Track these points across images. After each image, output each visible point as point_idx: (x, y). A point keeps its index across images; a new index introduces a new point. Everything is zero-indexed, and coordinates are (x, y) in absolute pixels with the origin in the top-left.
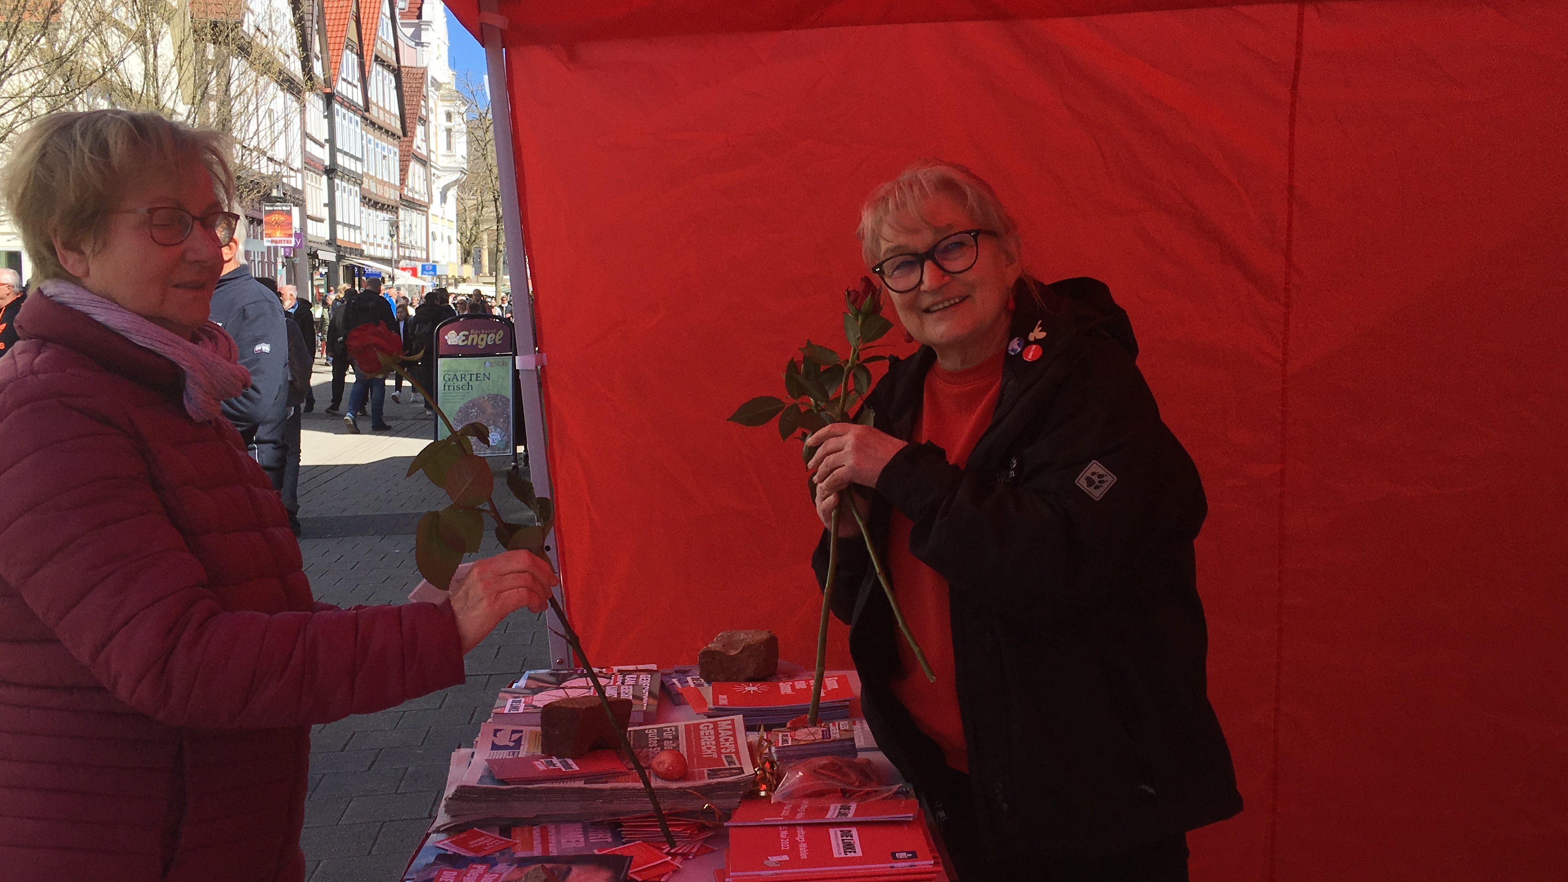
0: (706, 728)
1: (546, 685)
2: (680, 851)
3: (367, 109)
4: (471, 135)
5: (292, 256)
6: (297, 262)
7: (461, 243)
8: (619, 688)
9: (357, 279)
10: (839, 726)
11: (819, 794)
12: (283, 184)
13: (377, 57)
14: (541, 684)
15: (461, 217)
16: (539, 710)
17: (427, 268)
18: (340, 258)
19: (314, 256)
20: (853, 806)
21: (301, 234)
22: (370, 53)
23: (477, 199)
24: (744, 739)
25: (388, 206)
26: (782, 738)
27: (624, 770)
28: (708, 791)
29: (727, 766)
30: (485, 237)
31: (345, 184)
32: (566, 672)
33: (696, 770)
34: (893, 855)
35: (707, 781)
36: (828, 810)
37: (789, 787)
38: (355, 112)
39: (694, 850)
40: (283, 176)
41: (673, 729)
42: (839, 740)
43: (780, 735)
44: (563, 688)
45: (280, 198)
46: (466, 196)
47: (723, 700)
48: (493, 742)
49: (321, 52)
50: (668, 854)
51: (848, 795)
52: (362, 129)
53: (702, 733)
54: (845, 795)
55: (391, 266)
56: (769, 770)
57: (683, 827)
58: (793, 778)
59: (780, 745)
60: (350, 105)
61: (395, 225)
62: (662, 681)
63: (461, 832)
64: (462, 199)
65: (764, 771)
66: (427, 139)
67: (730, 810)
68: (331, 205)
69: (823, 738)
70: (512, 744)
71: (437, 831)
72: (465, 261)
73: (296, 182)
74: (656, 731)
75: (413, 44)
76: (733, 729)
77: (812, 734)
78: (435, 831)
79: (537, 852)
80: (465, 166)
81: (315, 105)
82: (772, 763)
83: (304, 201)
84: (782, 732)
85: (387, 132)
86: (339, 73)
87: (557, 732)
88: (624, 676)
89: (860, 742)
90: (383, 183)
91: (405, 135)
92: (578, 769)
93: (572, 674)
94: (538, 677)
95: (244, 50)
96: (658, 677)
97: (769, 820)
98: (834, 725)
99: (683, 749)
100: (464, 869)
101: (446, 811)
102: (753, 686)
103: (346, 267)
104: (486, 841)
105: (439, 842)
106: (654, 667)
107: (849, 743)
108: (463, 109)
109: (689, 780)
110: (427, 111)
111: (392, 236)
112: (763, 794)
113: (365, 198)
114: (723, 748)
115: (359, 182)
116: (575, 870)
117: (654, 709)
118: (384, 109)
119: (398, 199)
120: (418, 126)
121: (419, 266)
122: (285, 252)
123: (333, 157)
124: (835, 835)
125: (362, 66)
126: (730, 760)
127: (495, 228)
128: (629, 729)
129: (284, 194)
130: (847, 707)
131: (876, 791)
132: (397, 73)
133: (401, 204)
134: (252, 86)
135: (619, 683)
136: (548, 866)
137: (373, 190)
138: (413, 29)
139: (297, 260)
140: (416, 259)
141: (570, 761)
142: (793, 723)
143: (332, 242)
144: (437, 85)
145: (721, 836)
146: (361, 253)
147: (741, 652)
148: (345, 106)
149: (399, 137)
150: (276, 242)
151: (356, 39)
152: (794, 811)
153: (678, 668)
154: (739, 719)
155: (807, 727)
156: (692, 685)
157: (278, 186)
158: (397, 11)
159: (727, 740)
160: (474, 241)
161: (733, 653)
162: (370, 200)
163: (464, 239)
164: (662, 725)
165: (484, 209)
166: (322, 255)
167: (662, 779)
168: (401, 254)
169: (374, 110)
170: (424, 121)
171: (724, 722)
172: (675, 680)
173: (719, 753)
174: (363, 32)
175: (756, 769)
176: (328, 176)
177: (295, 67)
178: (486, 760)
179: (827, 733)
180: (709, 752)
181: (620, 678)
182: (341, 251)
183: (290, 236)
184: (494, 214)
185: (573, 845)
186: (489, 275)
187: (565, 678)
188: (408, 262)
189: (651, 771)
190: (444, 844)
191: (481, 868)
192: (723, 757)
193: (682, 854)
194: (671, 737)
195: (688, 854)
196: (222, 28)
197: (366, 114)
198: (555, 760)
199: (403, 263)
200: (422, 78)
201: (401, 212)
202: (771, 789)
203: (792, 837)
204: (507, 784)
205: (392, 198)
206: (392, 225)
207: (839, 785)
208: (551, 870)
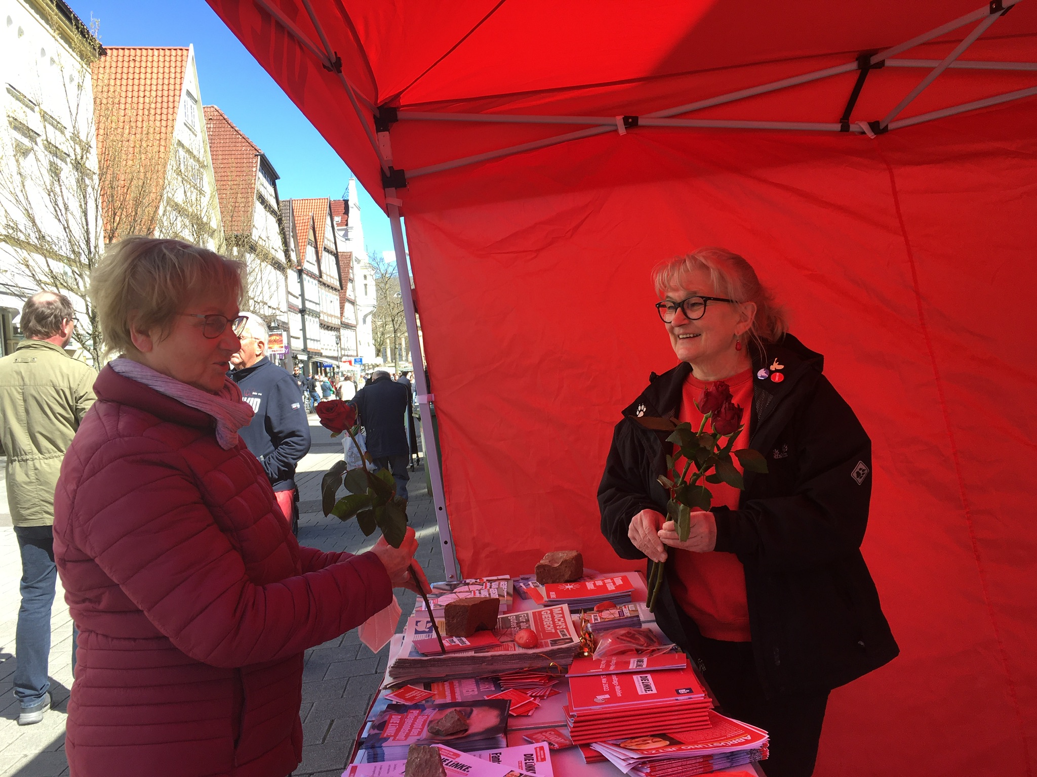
0: (546, 613)
1: (445, 592)
2: (538, 695)
3: (321, 277)
4: (378, 287)
5: (284, 358)
6: (286, 362)
7: (375, 345)
8: (488, 590)
9: (319, 369)
10: (628, 608)
11: (623, 653)
12: (277, 320)
13: (325, 248)
14: (442, 591)
15: (374, 331)
16: (444, 607)
17: (357, 360)
18: (309, 358)
19: (295, 358)
20: (645, 660)
21: (288, 347)
22: (321, 246)
23: (383, 321)
24: (570, 618)
25: (335, 328)
26: (594, 617)
27: (498, 643)
28: (552, 654)
29: (562, 637)
30: (388, 341)
31: (310, 317)
32: (455, 583)
33: (543, 641)
34: (677, 691)
35: (551, 648)
36: (629, 663)
37: (603, 649)
38: (314, 279)
39: (547, 693)
40: (276, 315)
41: (525, 615)
42: (630, 617)
43: (592, 616)
44: (455, 593)
45: (276, 327)
46: (377, 320)
47: (553, 595)
48: (416, 629)
49: (295, 247)
50: (531, 696)
51: (640, 652)
52: (319, 287)
53: (543, 617)
54: (639, 652)
55: (338, 361)
56: (589, 639)
57: (540, 678)
58: (605, 643)
59: (593, 622)
60: (312, 275)
61: (339, 338)
62: (514, 585)
63: (400, 688)
64: (374, 321)
65: (585, 639)
66: (354, 290)
67: (567, 665)
68: (304, 329)
69: (620, 616)
70: (427, 630)
71: (385, 688)
72: (378, 355)
73: (283, 318)
74: (515, 617)
75: (344, 240)
76: (563, 613)
77: (613, 614)
78: (384, 688)
79: (448, 700)
80: (376, 304)
81: (292, 275)
82: (590, 634)
83: (289, 328)
84: (593, 613)
85: (332, 288)
86: (305, 258)
87: (455, 621)
88: (491, 583)
89: (642, 618)
90: (331, 316)
91: (342, 289)
92: (469, 644)
93: (458, 584)
94: (439, 587)
95: (253, 249)
96: (511, 583)
97: (593, 671)
98: (625, 608)
99: (533, 628)
100: (405, 714)
101: (390, 675)
102: (570, 585)
103: (313, 363)
104: (416, 694)
105: (386, 696)
106: (508, 577)
107: (636, 619)
108: (373, 272)
109: (539, 648)
110: (353, 275)
111: (337, 344)
112: (586, 654)
113: (321, 324)
114: (558, 626)
115: (318, 316)
116: (476, 711)
117: (511, 602)
118: (330, 276)
119: (340, 324)
120: (348, 284)
121: (353, 359)
122: (280, 357)
123: (303, 303)
124: (637, 679)
125: (317, 253)
126: (563, 633)
127: (393, 336)
128: (499, 617)
129: (278, 325)
130: (629, 595)
131: (658, 649)
132: (336, 255)
133: (342, 327)
134: (258, 267)
135: (488, 588)
136: (458, 709)
137: (326, 320)
138: (344, 232)
139: (286, 361)
140: (351, 356)
141: (464, 639)
142: (598, 607)
143: (305, 350)
144: (358, 261)
145: (564, 683)
146: (321, 355)
147: (561, 565)
148: (309, 276)
149: (339, 290)
150: (275, 351)
151: (313, 240)
152: (608, 665)
153: (521, 576)
154: (565, 607)
155: (608, 610)
156: (533, 587)
157: (274, 321)
158: (335, 223)
159: (559, 620)
160: (382, 344)
161: (556, 565)
162: (325, 325)
163: (376, 343)
164: (518, 613)
165: (387, 326)
166: (300, 357)
167: (522, 648)
168: (343, 353)
169: (324, 277)
170: (352, 281)
171: (556, 609)
172: (522, 584)
173: (556, 629)
174: (317, 235)
175: (580, 638)
176: (301, 314)
177: (281, 257)
178: (413, 641)
179: (621, 613)
180: (549, 628)
181: (488, 584)
182: (310, 355)
183: (282, 347)
184: (392, 329)
185: (471, 693)
186: (391, 362)
187: (455, 586)
188: (347, 357)
189: (515, 643)
190: (391, 697)
191: (416, 712)
192: (558, 631)
193: (540, 696)
194: (524, 621)
195: (543, 696)
196: (240, 237)
197: (321, 279)
198: (455, 639)
199: (344, 359)
200: (350, 257)
201: (342, 331)
202: (592, 650)
203: (610, 682)
204: (426, 656)
205: (337, 323)
206: (337, 338)
207: (635, 646)
208: (460, 711)
